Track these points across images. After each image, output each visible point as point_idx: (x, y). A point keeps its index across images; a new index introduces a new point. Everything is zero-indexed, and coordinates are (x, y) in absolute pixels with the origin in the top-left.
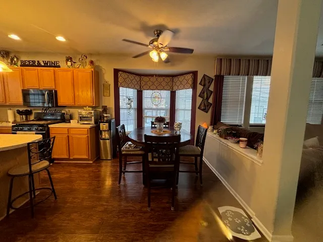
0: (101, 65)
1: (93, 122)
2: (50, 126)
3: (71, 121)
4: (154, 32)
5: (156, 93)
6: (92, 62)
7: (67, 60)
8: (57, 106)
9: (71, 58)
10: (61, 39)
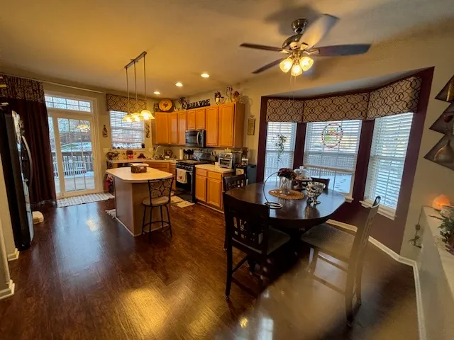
0: (247, 95)
1: (231, 166)
2: (196, 166)
3: (216, 163)
4: (292, 25)
5: (333, 126)
6: (237, 94)
7: (216, 96)
8: (205, 147)
9: (219, 93)
10: (205, 75)
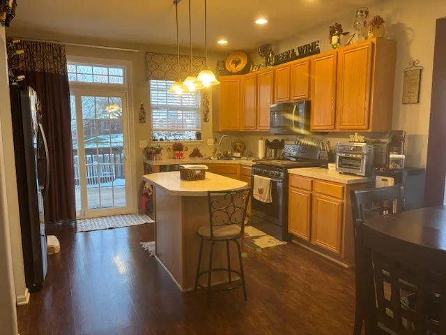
1: (362, 171)
2: (289, 171)
3: (329, 165)
6: (379, 22)
7: (332, 34)
9: (339, 27)
